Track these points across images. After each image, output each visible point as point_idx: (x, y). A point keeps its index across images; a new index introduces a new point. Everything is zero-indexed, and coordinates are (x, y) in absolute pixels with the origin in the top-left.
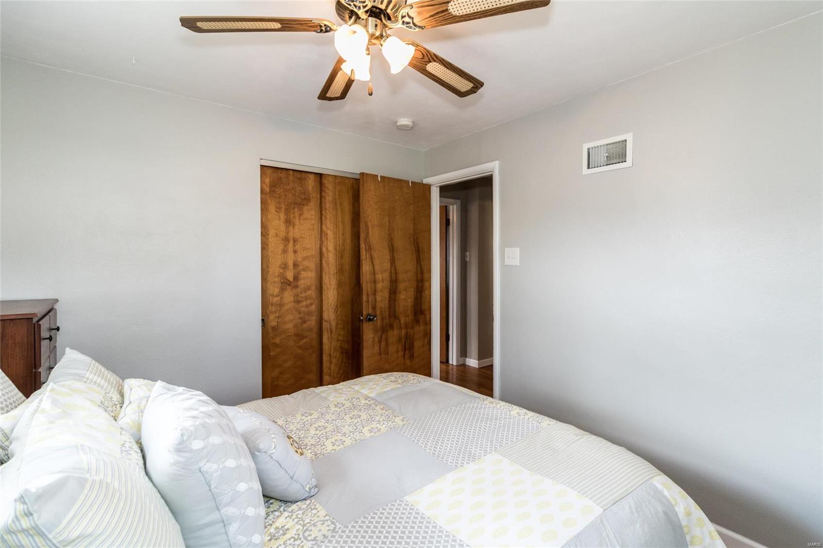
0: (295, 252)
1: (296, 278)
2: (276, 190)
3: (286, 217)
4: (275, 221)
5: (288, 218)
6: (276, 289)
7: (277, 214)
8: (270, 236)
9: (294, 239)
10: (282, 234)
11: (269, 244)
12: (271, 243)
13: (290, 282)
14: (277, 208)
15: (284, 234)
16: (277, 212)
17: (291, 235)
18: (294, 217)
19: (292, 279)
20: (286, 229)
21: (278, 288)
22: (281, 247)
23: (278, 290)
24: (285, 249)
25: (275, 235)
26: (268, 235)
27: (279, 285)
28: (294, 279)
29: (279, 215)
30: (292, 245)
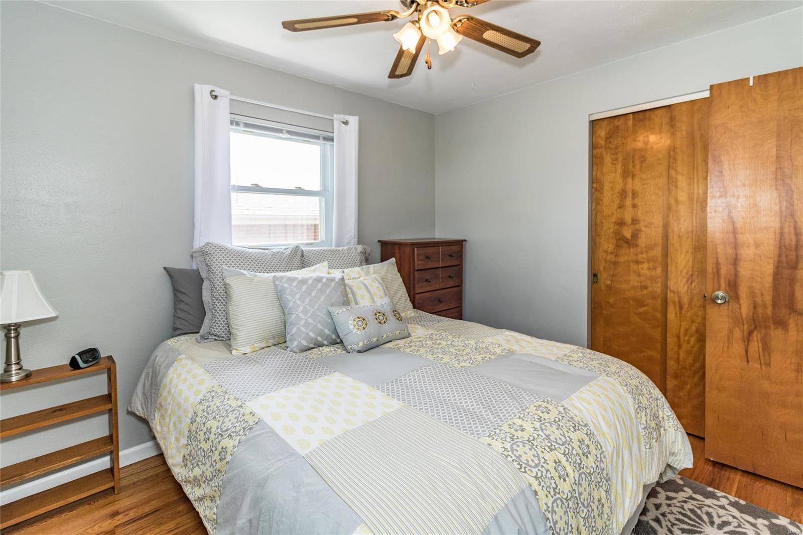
0: (634, 206)
1: (635, 235)
2: (612, 141)
3: (623, 167)
4: (610, 174)
5: (626, 169)
6: (611, 246)
7: (613, 166)
8: (605, 190)
9: (633, 190)
10: (619, 187)
11: (603, 199)
12: (606, 198)
13: (627, 239)
14: (613, 160)
15: (621, 187)
16: (613, 164)
17: (629, 187)
18: (634, 166)
19: (630, 237)
20: (623, 182)
21: (612, 244)
22: (617, 201)
23: (613, 247)
24: (622, 203)
25: (610, 188)
26: (603, 189)
27: (614, 241)
28: (632, 236)
29: (615, 167)
30: (631, 198)
